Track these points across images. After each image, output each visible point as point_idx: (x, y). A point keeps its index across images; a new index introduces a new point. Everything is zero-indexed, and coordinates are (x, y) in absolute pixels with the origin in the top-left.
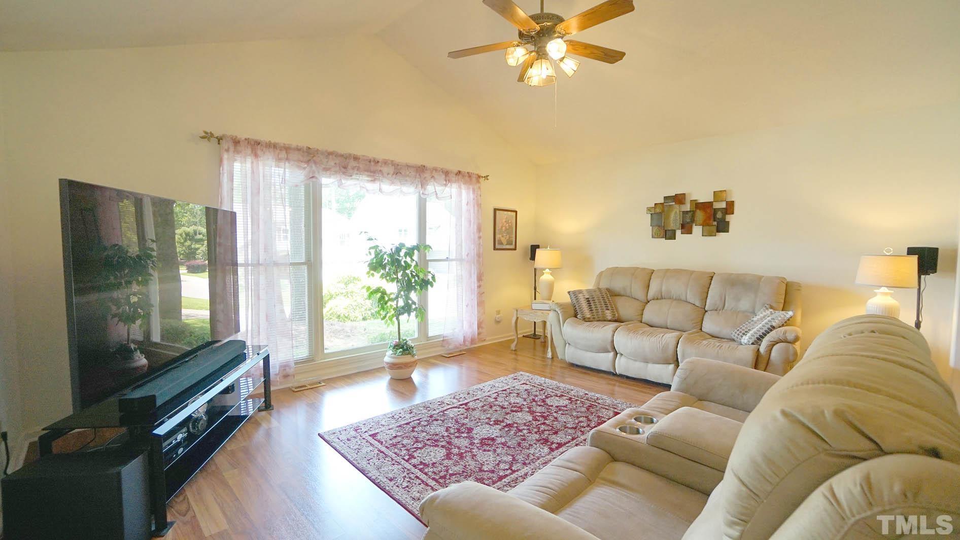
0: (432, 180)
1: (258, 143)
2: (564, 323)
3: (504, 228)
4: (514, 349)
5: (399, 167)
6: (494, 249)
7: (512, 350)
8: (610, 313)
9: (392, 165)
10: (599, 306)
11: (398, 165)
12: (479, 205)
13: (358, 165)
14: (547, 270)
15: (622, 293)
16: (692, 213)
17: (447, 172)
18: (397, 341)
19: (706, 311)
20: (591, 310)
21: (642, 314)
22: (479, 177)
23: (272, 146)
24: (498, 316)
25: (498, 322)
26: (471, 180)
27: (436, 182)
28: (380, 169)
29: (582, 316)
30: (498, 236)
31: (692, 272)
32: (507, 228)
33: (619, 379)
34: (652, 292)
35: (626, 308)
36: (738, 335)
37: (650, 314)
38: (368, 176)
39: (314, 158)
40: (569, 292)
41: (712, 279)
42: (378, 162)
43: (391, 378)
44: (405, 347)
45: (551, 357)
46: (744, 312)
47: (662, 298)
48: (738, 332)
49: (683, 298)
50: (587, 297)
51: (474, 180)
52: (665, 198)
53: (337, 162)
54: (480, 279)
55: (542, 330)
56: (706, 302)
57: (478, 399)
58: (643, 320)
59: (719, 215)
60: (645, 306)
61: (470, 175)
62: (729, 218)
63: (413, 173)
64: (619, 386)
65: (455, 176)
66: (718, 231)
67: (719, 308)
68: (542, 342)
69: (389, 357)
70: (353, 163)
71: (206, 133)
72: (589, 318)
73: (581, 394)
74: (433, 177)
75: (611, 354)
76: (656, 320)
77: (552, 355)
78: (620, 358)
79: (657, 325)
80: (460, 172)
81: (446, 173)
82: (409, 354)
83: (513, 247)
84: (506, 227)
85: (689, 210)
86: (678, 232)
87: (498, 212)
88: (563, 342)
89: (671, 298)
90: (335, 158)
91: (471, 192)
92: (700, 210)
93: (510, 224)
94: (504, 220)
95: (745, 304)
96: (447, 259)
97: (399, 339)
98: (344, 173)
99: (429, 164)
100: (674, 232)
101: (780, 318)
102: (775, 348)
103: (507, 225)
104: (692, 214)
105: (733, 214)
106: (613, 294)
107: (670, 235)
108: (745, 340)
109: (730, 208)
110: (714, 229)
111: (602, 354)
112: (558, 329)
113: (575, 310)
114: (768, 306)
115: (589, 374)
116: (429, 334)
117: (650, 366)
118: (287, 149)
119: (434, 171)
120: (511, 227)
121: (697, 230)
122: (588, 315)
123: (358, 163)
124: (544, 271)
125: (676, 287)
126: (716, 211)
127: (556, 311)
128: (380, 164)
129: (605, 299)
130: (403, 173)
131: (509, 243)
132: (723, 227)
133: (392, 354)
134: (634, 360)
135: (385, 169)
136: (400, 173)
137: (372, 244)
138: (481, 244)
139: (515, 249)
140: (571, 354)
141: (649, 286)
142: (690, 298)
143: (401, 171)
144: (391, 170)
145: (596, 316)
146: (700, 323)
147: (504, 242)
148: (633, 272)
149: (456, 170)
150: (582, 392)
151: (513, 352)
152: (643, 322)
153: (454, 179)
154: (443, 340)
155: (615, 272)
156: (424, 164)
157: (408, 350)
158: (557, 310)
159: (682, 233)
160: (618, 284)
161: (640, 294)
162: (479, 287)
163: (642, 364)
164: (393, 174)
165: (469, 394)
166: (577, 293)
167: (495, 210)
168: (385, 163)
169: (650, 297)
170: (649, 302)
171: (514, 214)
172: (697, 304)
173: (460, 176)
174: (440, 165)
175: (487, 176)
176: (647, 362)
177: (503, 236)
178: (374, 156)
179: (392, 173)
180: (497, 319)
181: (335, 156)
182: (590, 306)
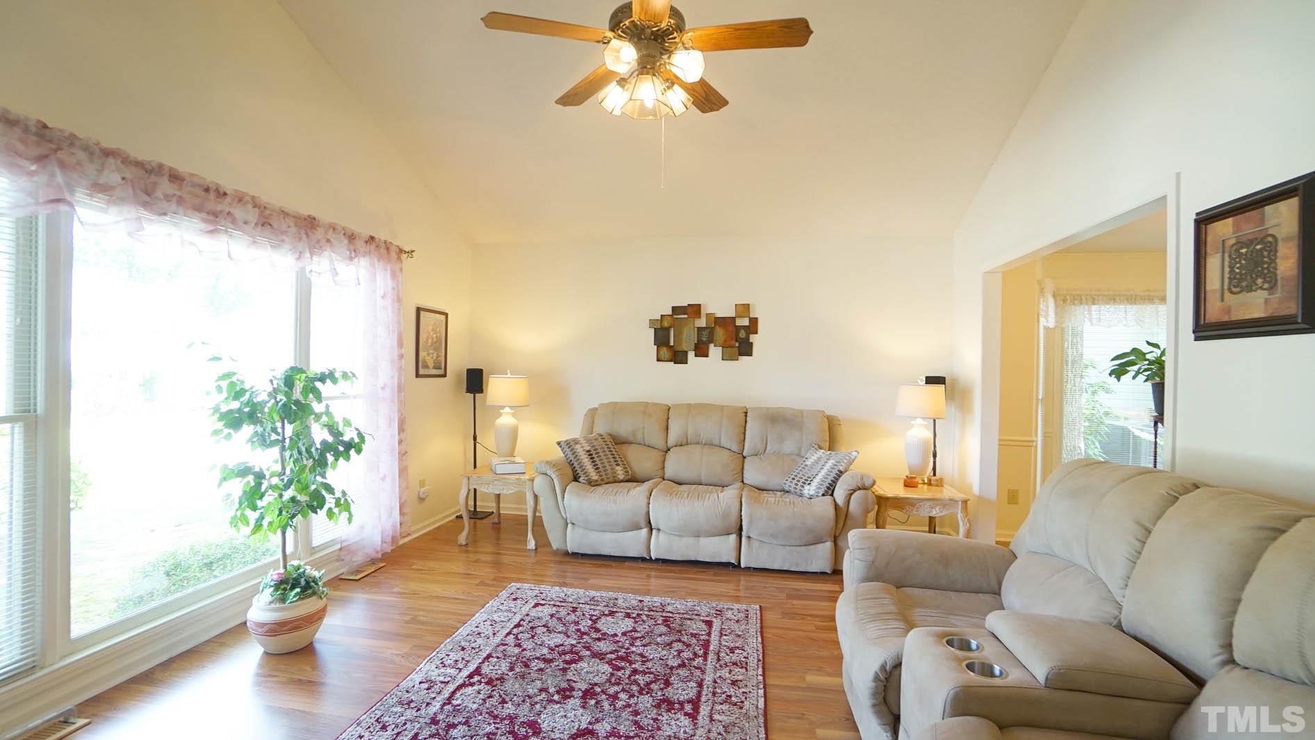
0: (328, 244)
2: (564, 492)
3: (430, 341)
4: (464, 544)
5: (267, 212)
6: (417, 377)
7: (461, 545)
8: (622, 470)
9: (255, 207)
10: (605, 461)
11: (265, 208)
12: (399, 300)
13: (178, 193)
14: (507, 410)
15: (631, 439)
16: (708, 330)
17: (353, 235)
18: (282, 571)
19: (744, 457)
20: (597, 469)
21: (664, 468)
22: (401, 251)
24: (422, 489)
25: (421, 500)
26: (389, 253)
27: (333, 252)
28: (227, 209)
29: (586, 478)
30: (422, 354)
31: (722, 408)
32: (435, 340)
33: (655, 566)
34: (673, 437)
35: (642, 461)
36: (796, 484)
37: (674, 466)
38: (204, 221)
39: (61, 155)
40: (559, 443)
41: (746, 416)
42: (225, 194)
43: (266, 654)
44: (303, 582)
45: (534, 548)
46: (788, 455)
47: (687, 444)
48: (795, 482)
49: (716, 442)
50: (588, 448)
51: (394, 255)
52: (674, 309)
53: (128, 176)
54: (401, 430)
55: (494, 505)
56: (744, 445)
57: (489, 656)
58: (666, 476)
59: (742, 334)
60: (665, 455)
61: (388, 246)
62: (753, 338)
63: (293, 230)
64: (656, 577)
65: (364, 244)
66: (741, 354)
67: (760, 451)
68: (494, 523)
69: (261, 610)
70: (165, 186)
72: (597, 481)
73: (634, 603)
74: (328, 241)
75: (645, 531)
76: (684, 475)
77: (536, 545)
78: (657, 536)
79: (687, 481)
80: (372, 238)
81: (351, 237)
82: (314, 593)
83: (441, 372)
84: (433, 339)
85: (704, 326)
86: (691, 355)
87: (422, 313)
88: (561, 522)
89: (699, 444)
90: (122, 166)
91: (389, 277)
92: (720, 326)
93: (438, 334)
94: (431, 328)
95: (789, 446)
97: (285, 567)
98: (145, 205)
99: (324, 216)
100: (686, 353)
101: (845, 461)
102: (853, 497)
103: (435, 336)
104: (710, 332)
105: (756, 333)
106: (619, 441)
107: (678, 357)
108: (809, 490)
109: (753, 327)
110: (736, 350)
111: (630, 533)
112: (552, 503)
113: (574, 470)
114: (816, 447)
115: (611, 566)
116: (314, 542)
117: (703, 540)
119: (331, 230)
120: (439, 339)
121: (715, 351)
122: (594, 476)
123: (180, 189)
124: (501, 411)
125: (706, 428)
126: (738, 328)
127: (546, 474)
128: (228, 199)
129: (612, 449)
130: (275, 225)
131: (437, 367)
132: (745, 349)
133: (271, 603)
134: (679, 536)
135: (238, 212)
136: (270, 225)
137: (224, 367)
138: (403, 367)
139: (444, 376)
140: (575, 540)
141: (667, 428)
142: (725, 442)
143: (271, 222)
144: (253, 215)
145: (604, 477)
146: (740, 474)
147: (431, 364)
148: (645, 409)
149: (367, 233)
150: (633, 600)
151: (464, 548)
152: (665, 478)
153: (362, 250)
154: (341, 549)
155: (616, 409)
156: (313, 214)
157: (311, 587)
158: (549, 472)
159: (696, 356)
160: (624, 428)
161: (657, 440)
162: (400, 442)
163: (691, 540)
164: (256, 224)
165: (463, 649)
166: (572, 443)
167: (419, 310)
168: (240, 199)
169: (671, 441)
170: (669, 450)
171: (443, 317)
172: (735, 448)
173: (373, 247)
174: (342, 222)
175: (412, 251)
176: (699, 536)
177: (428, 355)
178: (220, 182)
179: (255, 221)
180: (421, 493)
181: (123, 162)
182: (593, 462)
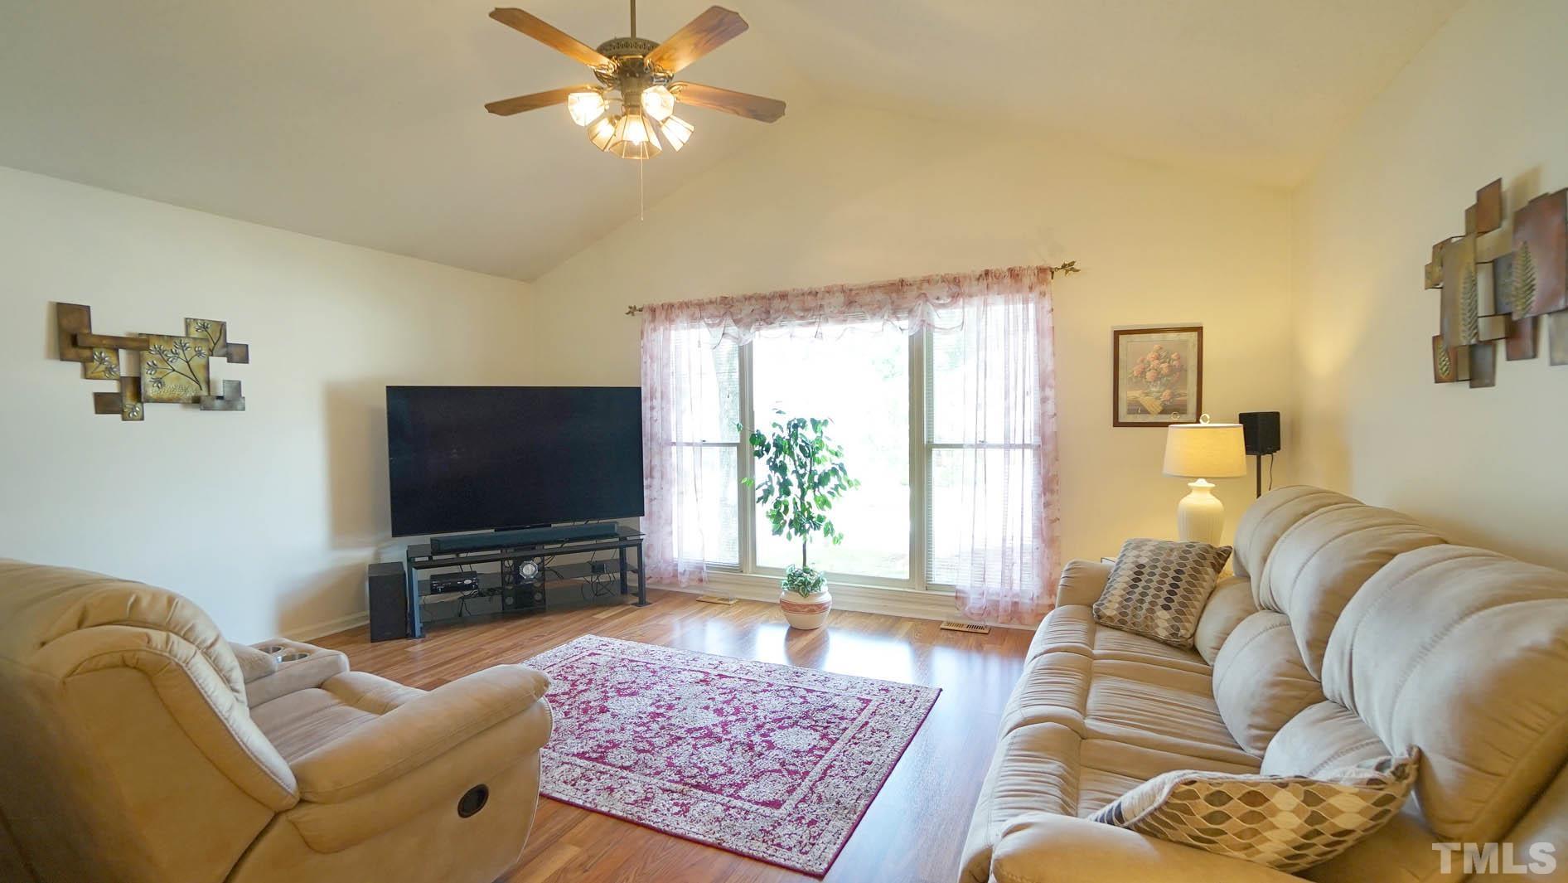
1: (672, 306)
3: (1151, 374)
6: (1115, 425)
8: (1168, 621)
11: (852, 290)
14: (1202, 482)
17: (955, 279)
23: (685, 306)
26: (1018, 280)
28: (820, 303)
30: (1128, 394)
32: (1165, 372)
39: (732, 310)
42: (817, 293)
50: (1144, 561)
51: (1028, 280)
53: (757, 307)
61: (1014, 273)
63: (880, 297)
65: (976, 282)
71: (630, 308)
74: (922, 295)
80: (987, 272)
81: (954, 281)
83: (1184, 418)
84: (1159, 372)
86: (1501, 353)
90: (755, 302)
93: (1175, 362)
94: (1153, 355)
96: (981, 445)
98: (765, 320)
103: (1163, 365)
116: (929, 579)
118: (701, 305)
119: (925, 283)
120: (1177, 370)
121: (1545, 336)
123: (788, 302)
124: (1191, 484)
128: (820, 295)
130: (860, 301)
131: (1173, 409)
136: (856, 302)
141: (1267, 558)
143: (857, 299)
144: (840, 299)
147: (1153, 407)
159: (1509, 357)
164: (842, 307)
166: (1130, 547)
167: (1117, 334)
168: (829, 291)
169: (1261, 595)
170: (1255, 612)
173: (990, 281)
175: (1070, 264)
177: (1147, 394)
179: (841, 305)
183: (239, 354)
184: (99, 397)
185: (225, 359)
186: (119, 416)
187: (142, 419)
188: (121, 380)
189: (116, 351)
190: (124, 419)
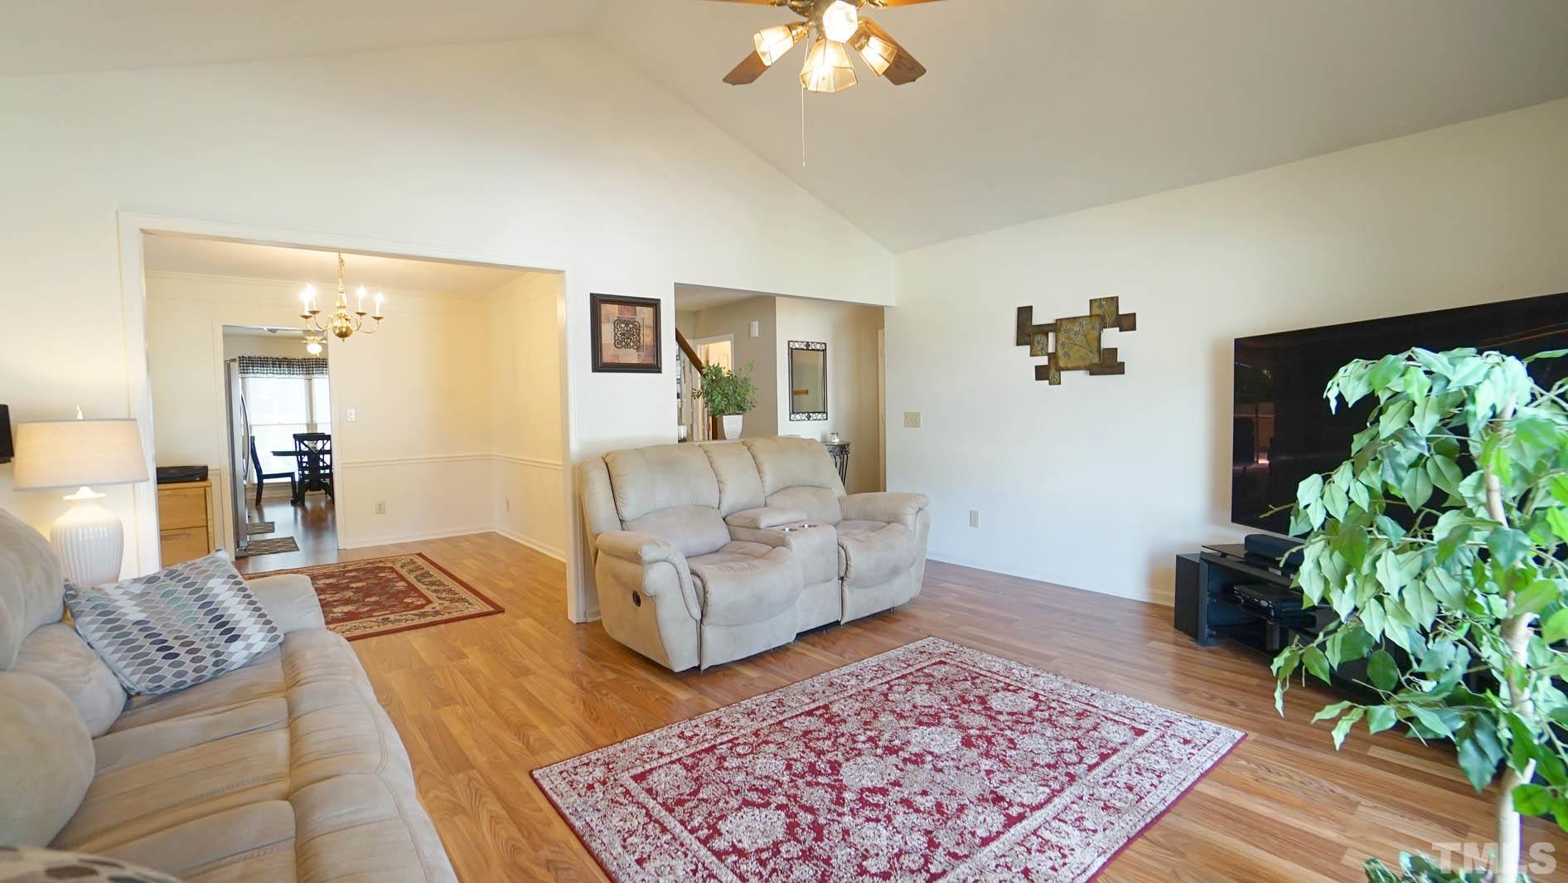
183: (1127, 323)
184: (1037, 368)
185: (1118, 329)
186: (1047, 381)
187: (1060, 384)
188: (1049, 355)
189: (1047, 334)
190: (1050, 384)
